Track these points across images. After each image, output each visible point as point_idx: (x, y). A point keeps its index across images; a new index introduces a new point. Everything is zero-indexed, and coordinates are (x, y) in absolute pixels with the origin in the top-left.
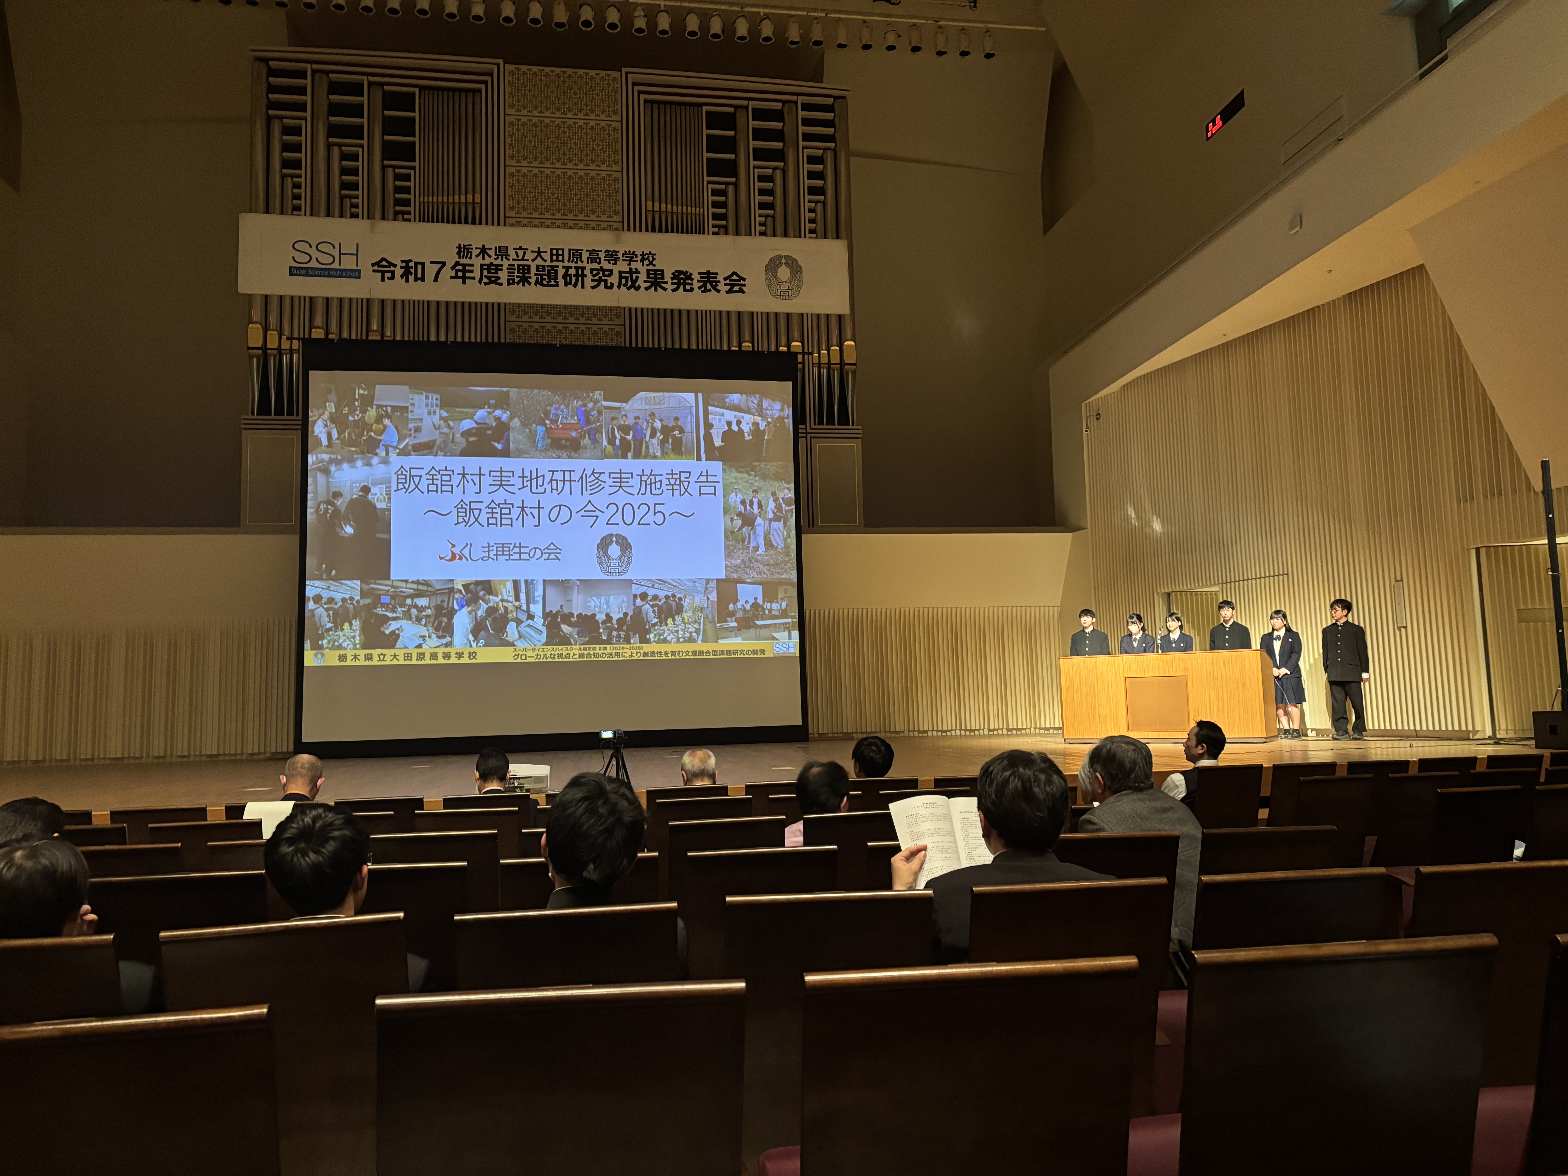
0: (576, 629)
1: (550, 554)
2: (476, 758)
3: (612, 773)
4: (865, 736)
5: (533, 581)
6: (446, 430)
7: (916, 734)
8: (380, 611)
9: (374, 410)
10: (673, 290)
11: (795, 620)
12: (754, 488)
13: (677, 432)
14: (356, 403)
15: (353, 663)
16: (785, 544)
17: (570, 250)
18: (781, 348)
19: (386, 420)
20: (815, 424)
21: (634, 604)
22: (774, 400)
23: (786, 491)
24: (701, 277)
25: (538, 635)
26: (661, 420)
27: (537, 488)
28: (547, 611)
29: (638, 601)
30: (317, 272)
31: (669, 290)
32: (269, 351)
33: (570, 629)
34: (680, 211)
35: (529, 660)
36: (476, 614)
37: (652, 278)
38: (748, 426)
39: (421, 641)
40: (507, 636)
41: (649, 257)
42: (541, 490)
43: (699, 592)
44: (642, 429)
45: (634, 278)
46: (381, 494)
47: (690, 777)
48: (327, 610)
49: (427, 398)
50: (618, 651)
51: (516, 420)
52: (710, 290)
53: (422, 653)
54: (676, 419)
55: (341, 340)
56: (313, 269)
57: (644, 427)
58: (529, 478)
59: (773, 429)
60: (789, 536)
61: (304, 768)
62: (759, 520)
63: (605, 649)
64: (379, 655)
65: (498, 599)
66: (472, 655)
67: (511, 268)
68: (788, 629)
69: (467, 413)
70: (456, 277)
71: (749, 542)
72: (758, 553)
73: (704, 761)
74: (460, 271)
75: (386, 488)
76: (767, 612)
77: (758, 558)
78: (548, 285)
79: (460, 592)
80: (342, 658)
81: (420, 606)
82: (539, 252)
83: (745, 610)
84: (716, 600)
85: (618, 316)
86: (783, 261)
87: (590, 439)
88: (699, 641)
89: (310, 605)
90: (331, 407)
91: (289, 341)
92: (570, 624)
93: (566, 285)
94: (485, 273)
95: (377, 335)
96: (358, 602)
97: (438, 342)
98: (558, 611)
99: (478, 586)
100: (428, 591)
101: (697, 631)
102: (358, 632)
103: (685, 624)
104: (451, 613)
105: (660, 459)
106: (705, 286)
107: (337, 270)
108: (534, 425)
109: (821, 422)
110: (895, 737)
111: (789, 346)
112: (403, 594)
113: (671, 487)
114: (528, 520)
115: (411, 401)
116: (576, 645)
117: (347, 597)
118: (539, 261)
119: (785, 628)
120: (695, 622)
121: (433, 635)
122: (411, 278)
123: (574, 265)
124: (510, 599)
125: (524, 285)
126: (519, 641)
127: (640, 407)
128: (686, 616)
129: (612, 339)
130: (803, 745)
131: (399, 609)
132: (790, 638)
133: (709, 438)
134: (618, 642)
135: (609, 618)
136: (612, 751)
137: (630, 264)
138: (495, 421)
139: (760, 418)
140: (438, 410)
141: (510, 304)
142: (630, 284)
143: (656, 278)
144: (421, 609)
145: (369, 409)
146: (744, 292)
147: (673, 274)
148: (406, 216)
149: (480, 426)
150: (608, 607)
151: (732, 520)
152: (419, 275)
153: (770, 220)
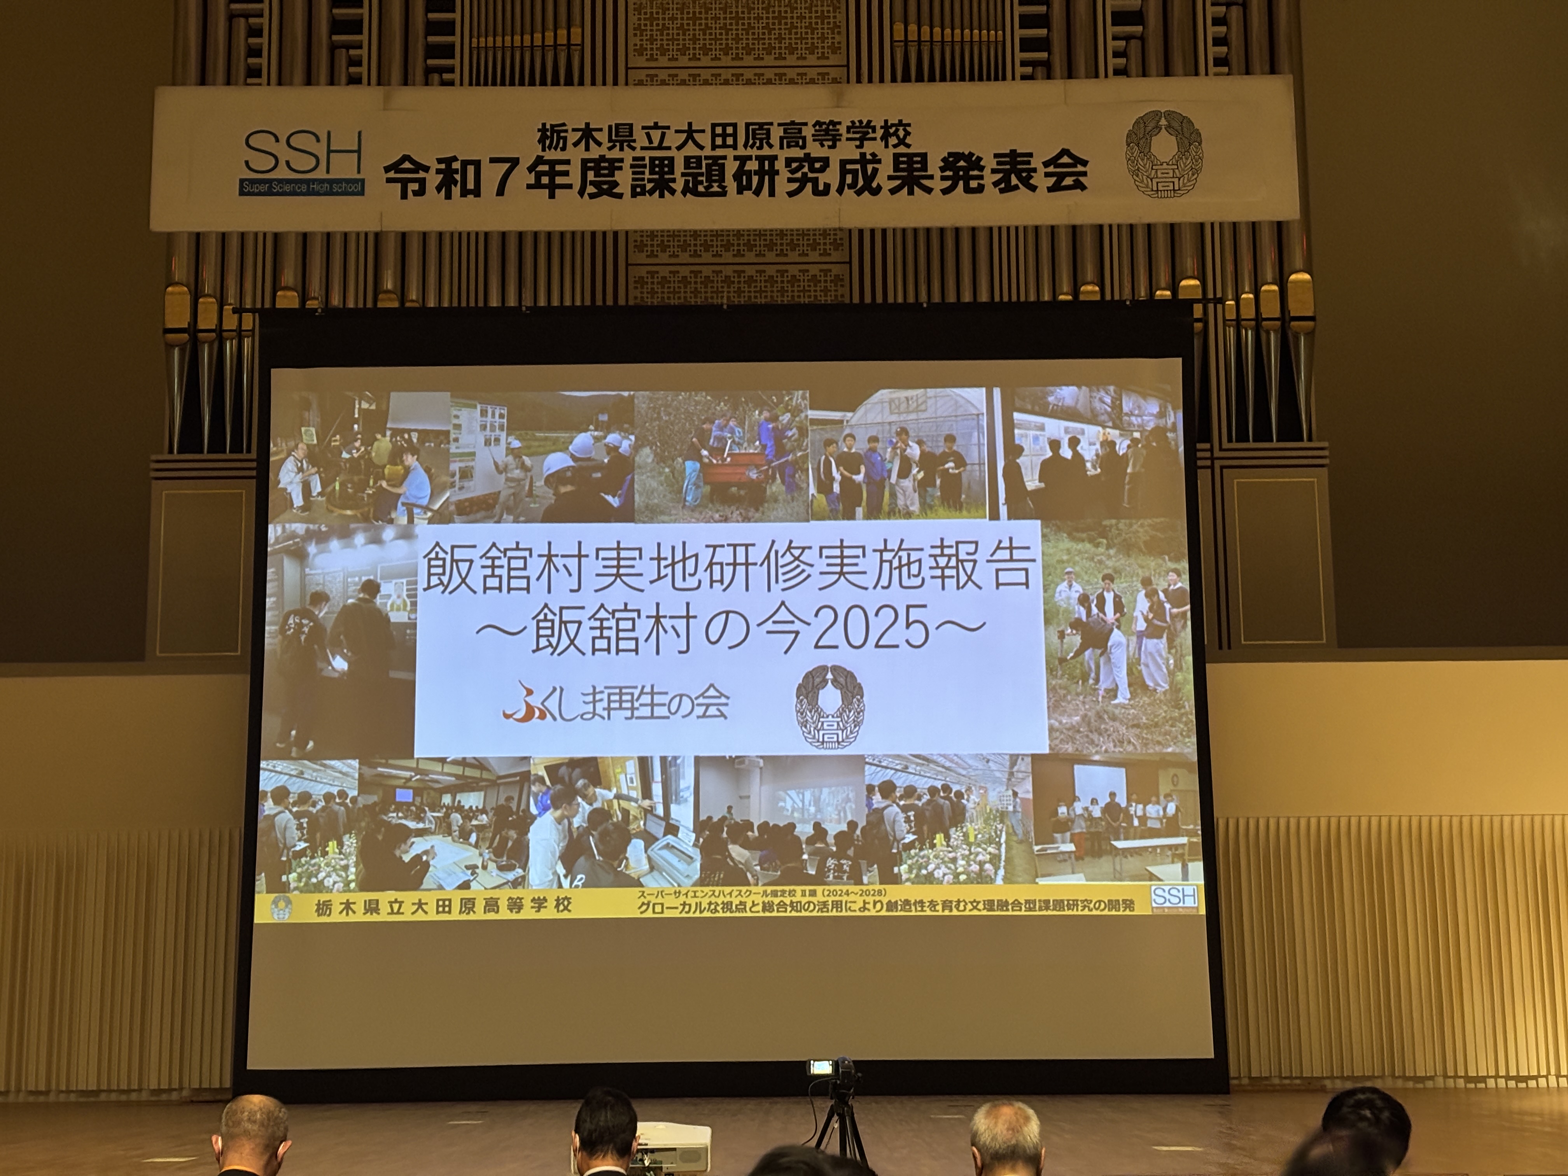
0: (758, 854)
1: (708, 706)
2: (573, 1109)
3: (832, 1146)
4: (1349, 1085)
5: (675, 758)
6: (517, 473)
7: (1461, 1083)
8: (393, 817)
9: (388, 438)
10: (945, 191)
11: (1195, 840)
12: (1106, 571)
13: (951, 464)
14: (356, 426)
15: (343, 918)
16: (1171, 684)
17: (748, 125)
18: (1158, 293)
19: (410, 457)
20: (1230, 440)
21: (869, 805)
22: (1145, 396)
23: (1173, 576)
24: (998, 163)
25: (685, 866)
26: (920, 443)
27: (684, 579)
28: (703, 817)
29: (877, 798)
30: (287, 188)
31: (937, 192)
32: (201, 335)
33: (746, 853)
34: (957, 38)
35: (668, 914)
36: (570, 824)
37: (903, 170)
38: (1094, 448)
39: (467, 876)
40: (626, 867)
41: (897, 130)
42: (692, 582)
43: (996, 781)
44: (883, 460)
45: (869, 172)
46: (399, 597)
47: (988, 1160)
48: (297, 816)
49: (484, 413)
50: (837, 898)
51: (647, 450)
52: (1016, 187)
53: (469, 900)
54: (950, 439)
55: (328, 309)
56: (280, 181)
57: (888, 456)
58: (669, 561)
59: (1144, 452)
60: (1178, 667)
61: (255, 1122)
62: (1117, 636)
63: (813, 893)
64: (391, 903)
65: (610, 795)
66: (562, 903)
67: (637, 164)
68: (1181, 857)
69: (555, 441)
70: (538, 185)
71: (1097, 680)
72: (1116, 701)
73: (1014, 1129)
74: (544, 173)
75: (408, 583)
76: (1136, 823)
77: (1117, 711)
78: (707, 194)
79: (541, 780)
80: (323, 908)
81: (467, 807)
82: (690, 133)
83: (1090, 818)
84: (1030, 796)
85: (837, 245)
86: (1163, 122)
87: (783, 482)
88: (999, 881)
89: (268, 807)
90: (310, 435)
91: (236, 316)
92: (746, 845)
93: (740, 191)
94: (591, 175)
95: (390, 300)
96: (354, 800)
97: (503, 309)
98: (724, 819)
99: (573, 770)
100: (482, 779)
101: (995, 859)
102: (354, 858)
103: (969, 845)
104: (525, 822)
105: (918, 517)
106: (1006, 179)
107: (322, 181)
108: (680, 460)
109: (1242, 437)
110: (1416, 1090)
111: (1174, 288)
112: (437, 786)
113: (938, 572)
114: (669, 641)
115: (456, 421)
116: (757, 885)
117: (335, 791)
118: (691, 150)
119: (1174, 856)
120: (990, 841)
121: (490, 863)
122: (456, 190)
123: (754, 152)
124: (634, 794)
125: (662, 196)
126: (649, 876)
127: (879, 420)
128: (970, 828)
129: (826, 291)
130: (1219, 1100)
131: (429, 814)
132: (1185, 876)
133: (1014, 474)
134: (838, 879)
135: (820, 832)
136: (833, 1102)
137: (861, 146)
138: (608, 454)
139: (1117, 432)
140: (503, 435)
141: (636, 232)
142: (861, 183)
143: (910, 170)
144: (469, 814)
145: (379, 436)
146: (1083, 187)
147: (944, 160)
148: (446, 76)
149: (580, 463)
150: (819, 810)
151: (1062, 635)
152: (471, 185)
153: (1135, 44)
